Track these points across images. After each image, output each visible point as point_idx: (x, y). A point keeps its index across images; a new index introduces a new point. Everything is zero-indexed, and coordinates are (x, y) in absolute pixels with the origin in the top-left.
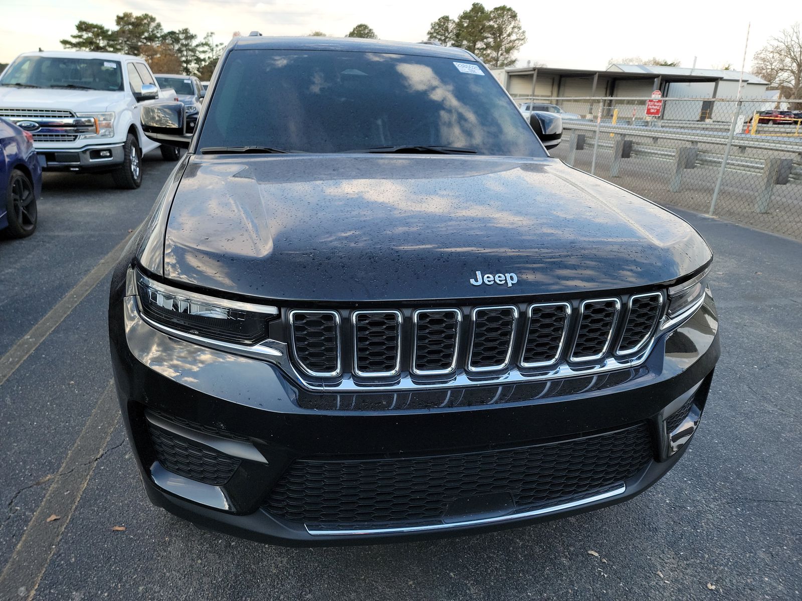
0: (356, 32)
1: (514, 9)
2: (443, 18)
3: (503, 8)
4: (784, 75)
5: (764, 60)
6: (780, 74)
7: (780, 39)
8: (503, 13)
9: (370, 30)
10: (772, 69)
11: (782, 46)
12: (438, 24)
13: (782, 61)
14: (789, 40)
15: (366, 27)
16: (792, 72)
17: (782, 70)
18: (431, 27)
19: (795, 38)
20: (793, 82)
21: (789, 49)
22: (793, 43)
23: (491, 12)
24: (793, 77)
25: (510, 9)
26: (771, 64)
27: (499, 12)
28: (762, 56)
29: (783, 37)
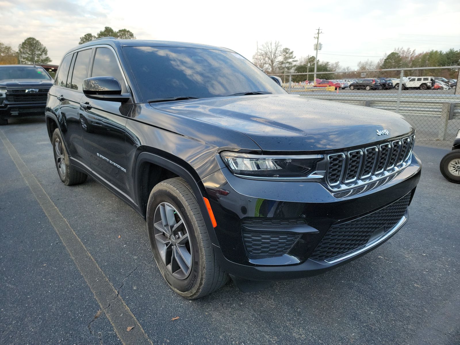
0: (27, 42)
1: (131, 31)
2: (88, 35)
3: (124, 31)
4: (267, 66)
5: (257, 59)
6: (265, 66)
7: (262, 49)
8: (125, 33)
9: (37, 41)
10: (261, 63)
11: (263, 52)
12: (85, 38)
13: (264, 59)
14: (265, 49)
15: (33, 39)
16: (270, 64)
17: (265, 63)
18: (80, 40)
19: (267, 49)
20: (271, 69)
21: (266, 54)
22: (267, 51)
23: (117, 32)
24: (270, 67)
25: (128, 31)
26: (260, 61)
27: (122, 32)
28: (256, 57)
29: (263, 48)
